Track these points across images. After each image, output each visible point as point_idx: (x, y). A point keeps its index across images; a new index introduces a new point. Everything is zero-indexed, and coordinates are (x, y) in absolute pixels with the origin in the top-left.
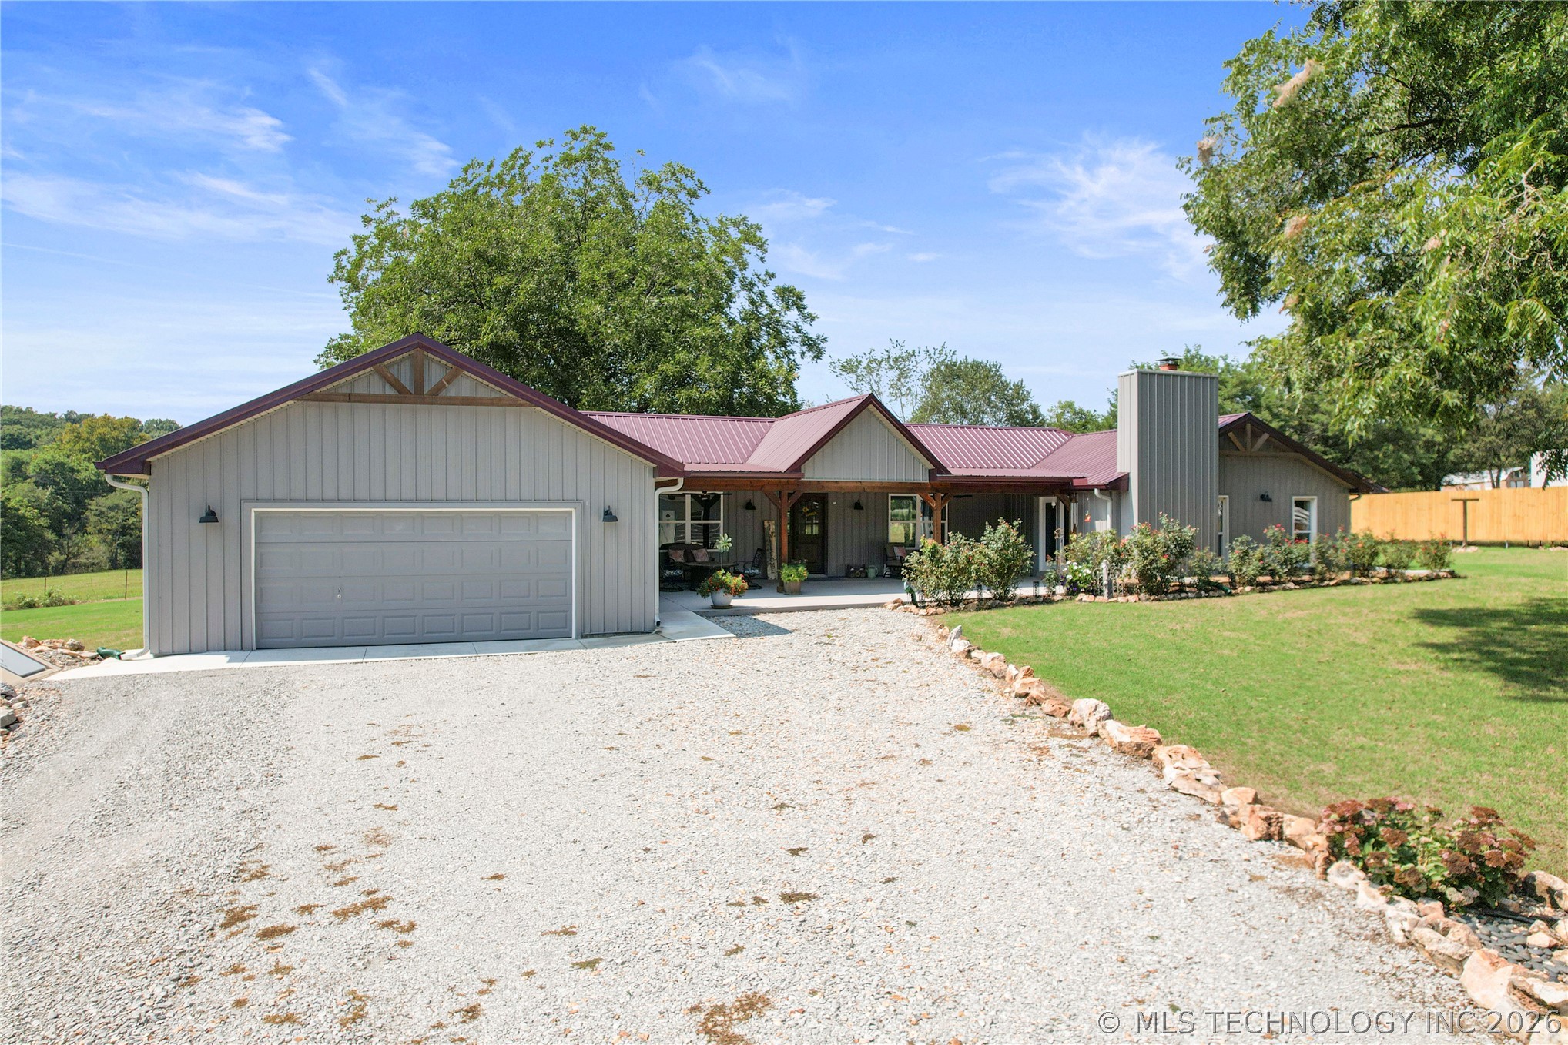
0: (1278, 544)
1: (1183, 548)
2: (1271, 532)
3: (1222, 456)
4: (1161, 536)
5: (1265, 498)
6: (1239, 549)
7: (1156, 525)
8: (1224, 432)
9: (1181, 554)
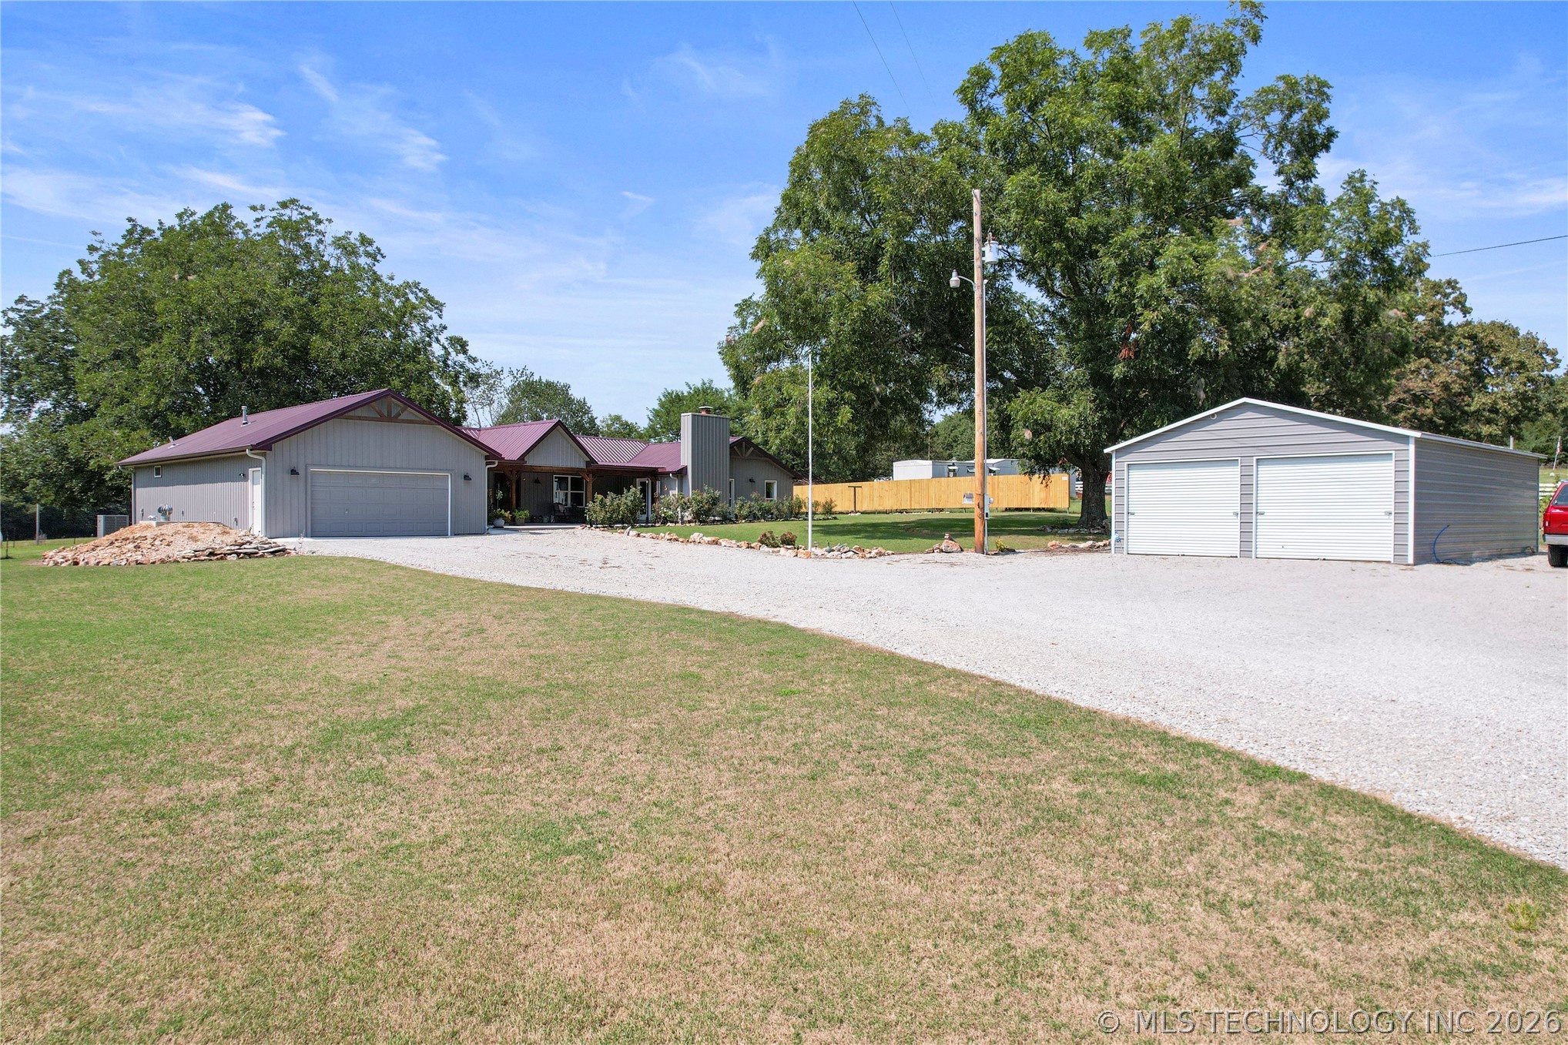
0: (757, 500)
1: (715, 501)
2: (754, 495)
3: (731, 459)
4: (705, 495)
5: (751, 481)
6: (739, 503)
7: (702, 491)
8: (732, 446)
9: (714, 504)
